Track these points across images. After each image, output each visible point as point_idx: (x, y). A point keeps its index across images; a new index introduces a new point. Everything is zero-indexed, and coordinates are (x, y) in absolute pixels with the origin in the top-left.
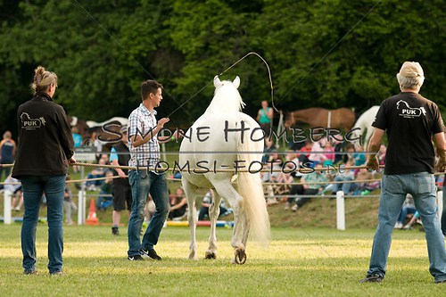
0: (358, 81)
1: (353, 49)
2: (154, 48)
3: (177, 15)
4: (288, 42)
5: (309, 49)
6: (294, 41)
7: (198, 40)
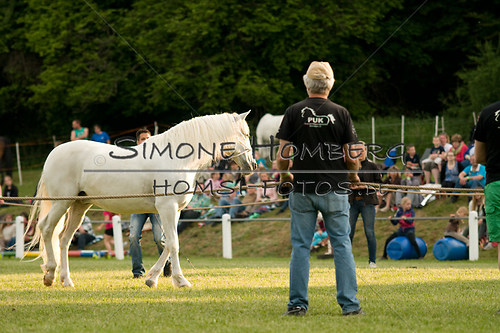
0: (244, 87)
1: (238, 50)
2: (7, 50)
3: (33, 11)
4: (163, 43)
5: (187, 50)
6: (170, 41)
7: (58, 41)
